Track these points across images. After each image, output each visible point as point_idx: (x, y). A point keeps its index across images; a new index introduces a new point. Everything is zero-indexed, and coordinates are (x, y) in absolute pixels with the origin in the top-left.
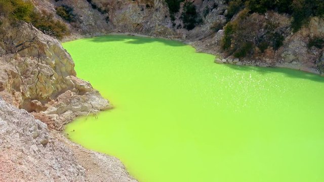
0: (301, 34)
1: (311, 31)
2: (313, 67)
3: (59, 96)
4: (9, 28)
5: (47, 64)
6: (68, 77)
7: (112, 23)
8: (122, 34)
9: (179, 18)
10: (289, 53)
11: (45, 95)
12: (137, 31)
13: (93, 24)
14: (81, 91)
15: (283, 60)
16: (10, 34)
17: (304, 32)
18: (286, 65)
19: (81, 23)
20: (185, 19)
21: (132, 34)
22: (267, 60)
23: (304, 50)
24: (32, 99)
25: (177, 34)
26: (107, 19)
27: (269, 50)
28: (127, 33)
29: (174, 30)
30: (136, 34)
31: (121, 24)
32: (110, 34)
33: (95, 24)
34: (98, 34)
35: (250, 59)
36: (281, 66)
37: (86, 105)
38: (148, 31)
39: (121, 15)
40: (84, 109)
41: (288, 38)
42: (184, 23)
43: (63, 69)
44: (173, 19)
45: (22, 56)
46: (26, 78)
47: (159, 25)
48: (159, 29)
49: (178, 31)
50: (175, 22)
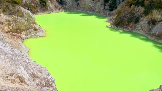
0: (148, 17)
1: (153, 16)
2: (147, 34)
3: (28, 30)
4: (11, 7)
5: (24, 19)
6: (32, 24)
7: (80, 6)
8: (83, 11)
9: (108, 6)
10: (139, 26)
11: (22, 29)
12: (89, 10)
13: (71, 6)
14: (36, 30)
15: (136, 29)
16: (11, 9)
17: (149, 16)
18: (137, 31)
19: (65, 5)
20: (110, 6)
21: (87, 11)
22: (129, 28)
23: (146, 25)
24: (17, 29)
25: (105, 13)
26: (78, 4)
27: (132, 24)
28: (85, 11)
29: (104, 11)
30: (89, 12)
31: (83, 6)
32: (78, 11)
33: (72, 6)
34: (72, 10)
35: (121, 27)
36: (135, 32)
37: (36, 34)
38: (93, 11)
39: (84, 2)
40: (35, 36)
41: (142, 19)
42: (109, 8)
43: (31, 21)
44: (105, 6)
45: (15, 16)
46: (15, 22)
47: (98, 8)
48: (98, 10)
49: (106, 12)
50: (105, 7)
